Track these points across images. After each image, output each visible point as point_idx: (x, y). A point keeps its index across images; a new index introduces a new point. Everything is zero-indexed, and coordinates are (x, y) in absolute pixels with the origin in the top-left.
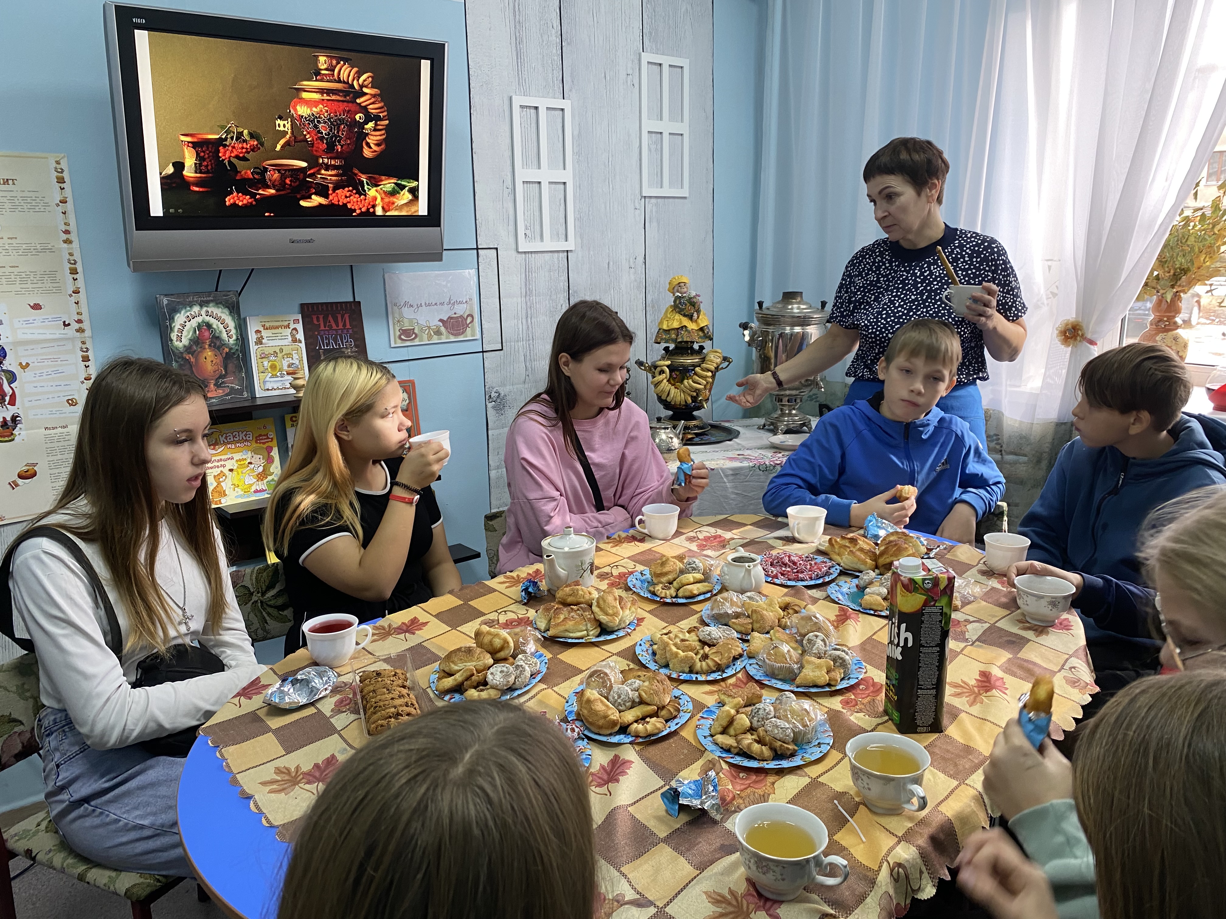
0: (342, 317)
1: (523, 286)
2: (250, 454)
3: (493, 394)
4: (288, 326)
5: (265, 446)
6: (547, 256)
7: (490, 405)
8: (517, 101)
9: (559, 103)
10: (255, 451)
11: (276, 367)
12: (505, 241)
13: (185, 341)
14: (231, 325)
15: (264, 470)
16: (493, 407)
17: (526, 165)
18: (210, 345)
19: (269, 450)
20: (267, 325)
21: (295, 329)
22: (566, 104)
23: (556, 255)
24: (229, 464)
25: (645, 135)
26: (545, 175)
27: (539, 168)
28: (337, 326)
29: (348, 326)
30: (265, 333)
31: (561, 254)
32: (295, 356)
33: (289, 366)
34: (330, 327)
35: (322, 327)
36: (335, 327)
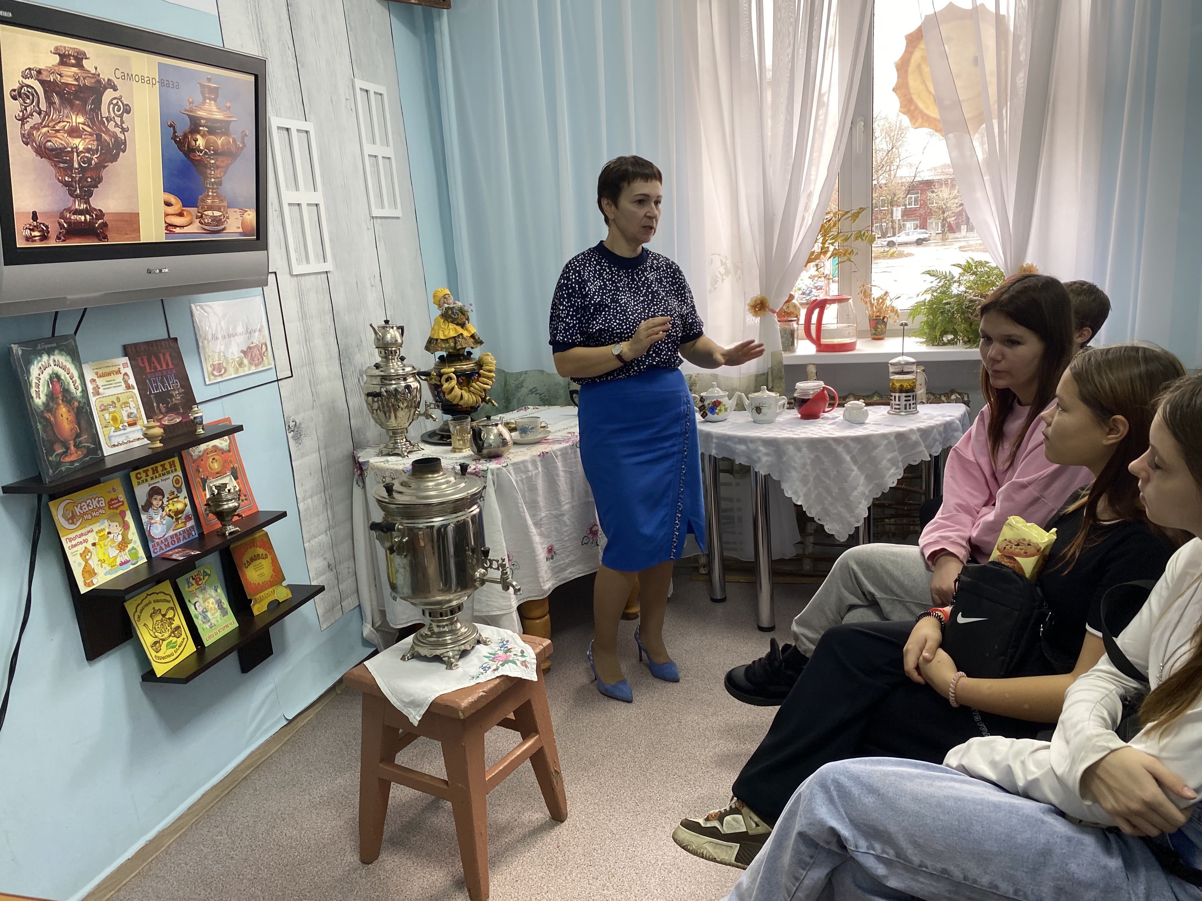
0: (164, 355)
1: (299, 310)
2: (106, 524)
3: (291, 424)
4: (119, 372)
5: (118, 511)
6: (313, 277)
7: (290, 435)
9: (305, 126)
10: (111, 519)
11: (116, 419)
12: (281, 266)
13: (43, 398)
14: (76, 374)
15: (123, 538)
16: (293, 437)
17: (287, 186)
18: (62, 400)
19: (123, 514)
20: (100, 372)
21: (126, 374)
22: (308, 126)
23: (319, 276)
24: (92, 538)
25: (367, 158)
26: (305, 196)
27: (298, 189)
28: (162, 367)
29: (171, 366)
30: (100, 382)
31: (323, 276)
32: (132, 405)
33: (129, 417)
34: (155, 368)
35: (148, 370)
36: (159, 368)
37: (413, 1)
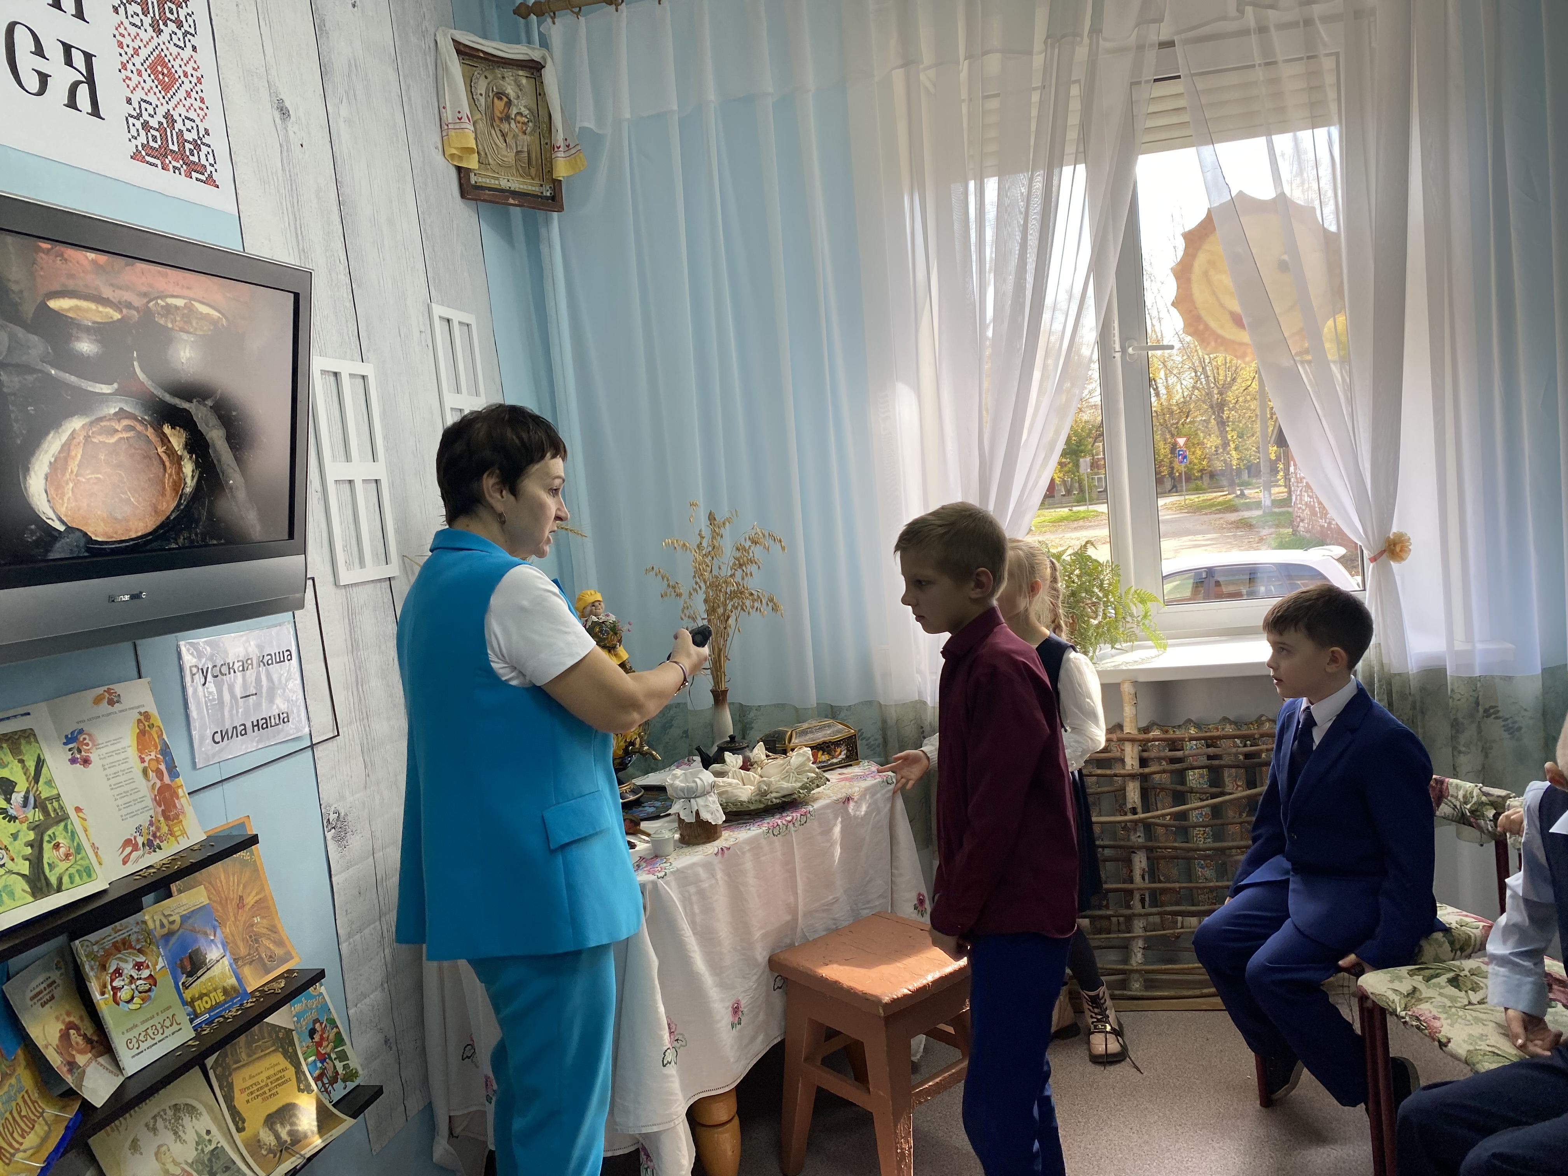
1: (349, 636)
3: (333, 817)
6: (369, 589)
7: (329, 835)
8: (316, 365)
9: (360, 368)
16: (333, 838)
17: (334, 456)
22: (365, 369)
23: (378, 586)
26: (357, 470)
27: (349, 460)
31: (384, 585)
37: (511, 201)
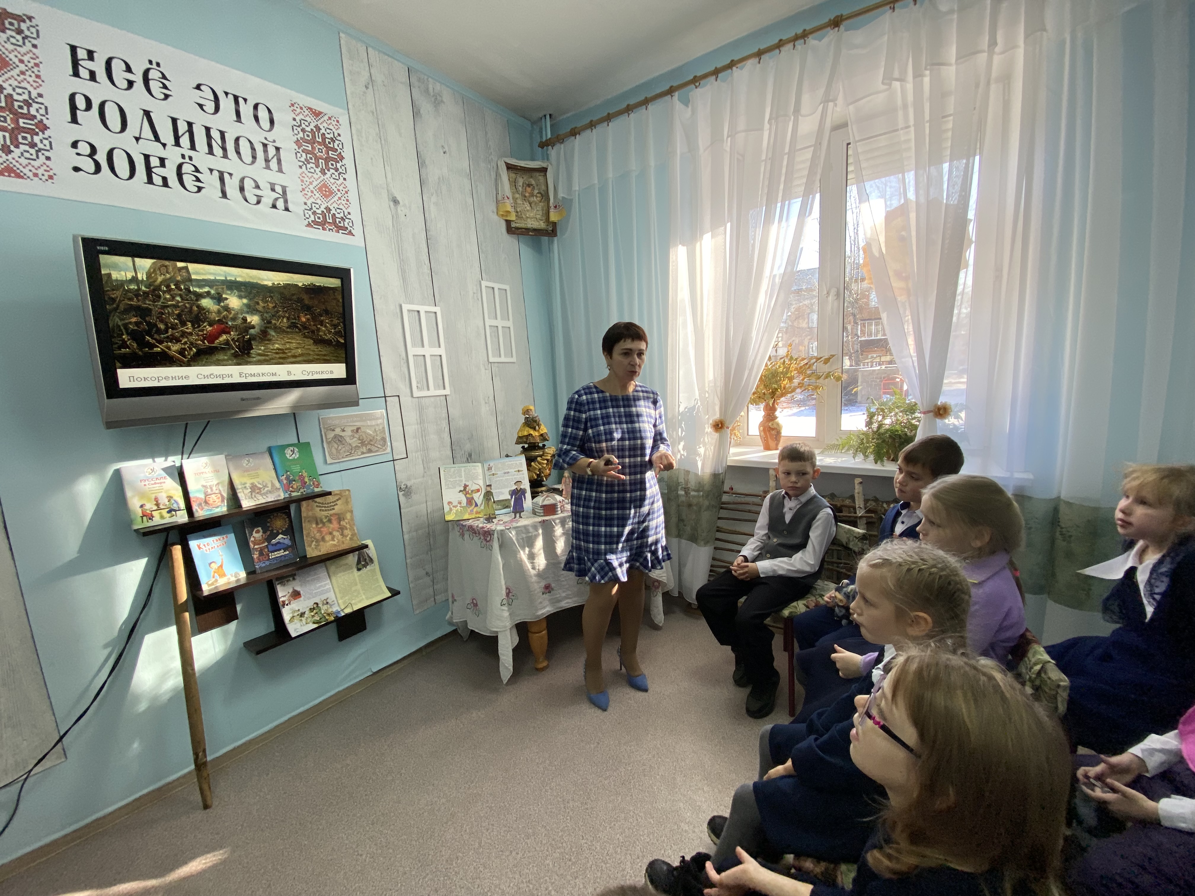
1: (418, 418)
3: (403, 487)
6: (432, 399)
7: (401, 494)
8: (406, 307)
9: (433, 309)
12: (404, 391)
16: (403, 495)
17: (414, 345)
22: (437, 309)
23: (438, 398)
25: (488, 328)
26: (428, 351)
27: (423, 346)
31: (441, 398)
37: (531, 233)
